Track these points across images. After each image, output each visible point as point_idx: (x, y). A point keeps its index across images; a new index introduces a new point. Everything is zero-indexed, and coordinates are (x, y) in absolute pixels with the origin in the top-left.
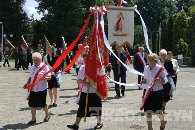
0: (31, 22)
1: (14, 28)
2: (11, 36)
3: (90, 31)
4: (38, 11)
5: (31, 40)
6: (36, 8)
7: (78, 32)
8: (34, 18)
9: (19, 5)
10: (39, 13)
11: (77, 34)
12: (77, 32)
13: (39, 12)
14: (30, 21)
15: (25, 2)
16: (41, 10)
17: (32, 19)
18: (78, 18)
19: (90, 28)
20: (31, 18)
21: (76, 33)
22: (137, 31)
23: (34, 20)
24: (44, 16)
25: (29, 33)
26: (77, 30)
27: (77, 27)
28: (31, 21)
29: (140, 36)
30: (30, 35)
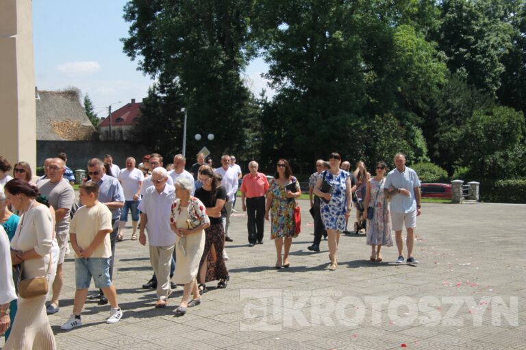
0: (260, 106)
1: (216, 118)
2: (211, 137)
3: (382, 123)
4: (271, 81)
5: (258, 145)
6: (262, 75)
7: (353, 124)
8: (267, 98)
9: (230, 71)
10: (271, 86)
11: (351, 130)
12: (350, 126)
13: (274, 83)
14: (259, 104)
15: (247, 64)
16: (276, 80)
17: (263, 100)
18: (354, 93)
19: (382, 116)
20: (260, 98)
21: (347, 127)
22: (496, 120)
23: (268, 101)
24: (279, 93)
25: (255, 130)
26: (352, 122)
27: (352, 115)
28: (261, 103)
29: (504, 134)
30: (257, 133)
